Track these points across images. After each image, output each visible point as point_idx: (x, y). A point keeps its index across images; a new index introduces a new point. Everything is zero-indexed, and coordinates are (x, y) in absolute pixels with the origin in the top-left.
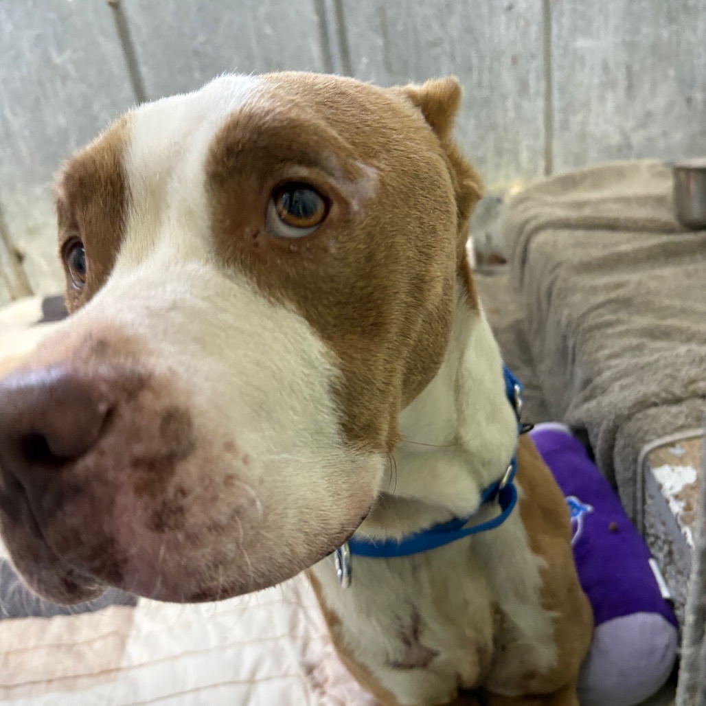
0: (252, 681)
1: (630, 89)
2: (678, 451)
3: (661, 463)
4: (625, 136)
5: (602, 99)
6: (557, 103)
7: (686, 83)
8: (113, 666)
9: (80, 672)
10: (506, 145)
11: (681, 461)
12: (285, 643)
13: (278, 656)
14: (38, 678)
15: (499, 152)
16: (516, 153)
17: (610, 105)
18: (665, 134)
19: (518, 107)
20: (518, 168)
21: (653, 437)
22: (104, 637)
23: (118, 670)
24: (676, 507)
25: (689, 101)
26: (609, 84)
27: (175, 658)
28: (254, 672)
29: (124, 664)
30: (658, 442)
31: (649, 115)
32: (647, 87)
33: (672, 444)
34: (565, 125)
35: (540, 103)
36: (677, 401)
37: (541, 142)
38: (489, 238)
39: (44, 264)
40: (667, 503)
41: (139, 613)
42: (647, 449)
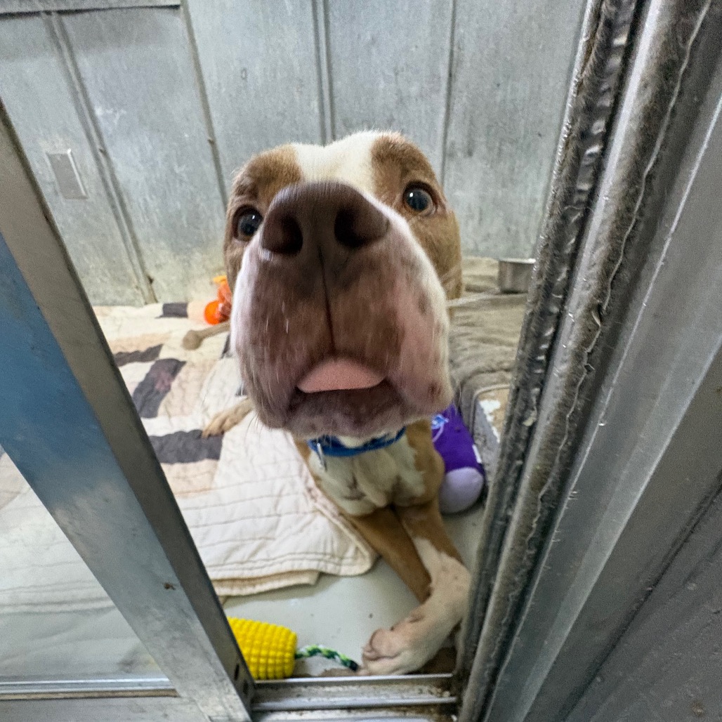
0: (280, 495)
1: (481, 220)
2: (492, 394)
3: (484, 398)
4: (476, 245)
7: (508, 220)
8: (207, 487)
11: (493, 398)
12: (297, 479)
13: (293, 484)
18: (496, 246)
21: (481, 387)
22: (202, 474)
23: (210, 489)
24: (490, 419)
26: (471, 217)
27: (239, 484)
28: (281, 491)
29: (213, 486)
30: (483, 389)
32: (489, 220)
33: (490, 391)
36: (493, 371)
39: (164, 285)
40: (485, 416)
41: (221, 463)
42: (478, 392)
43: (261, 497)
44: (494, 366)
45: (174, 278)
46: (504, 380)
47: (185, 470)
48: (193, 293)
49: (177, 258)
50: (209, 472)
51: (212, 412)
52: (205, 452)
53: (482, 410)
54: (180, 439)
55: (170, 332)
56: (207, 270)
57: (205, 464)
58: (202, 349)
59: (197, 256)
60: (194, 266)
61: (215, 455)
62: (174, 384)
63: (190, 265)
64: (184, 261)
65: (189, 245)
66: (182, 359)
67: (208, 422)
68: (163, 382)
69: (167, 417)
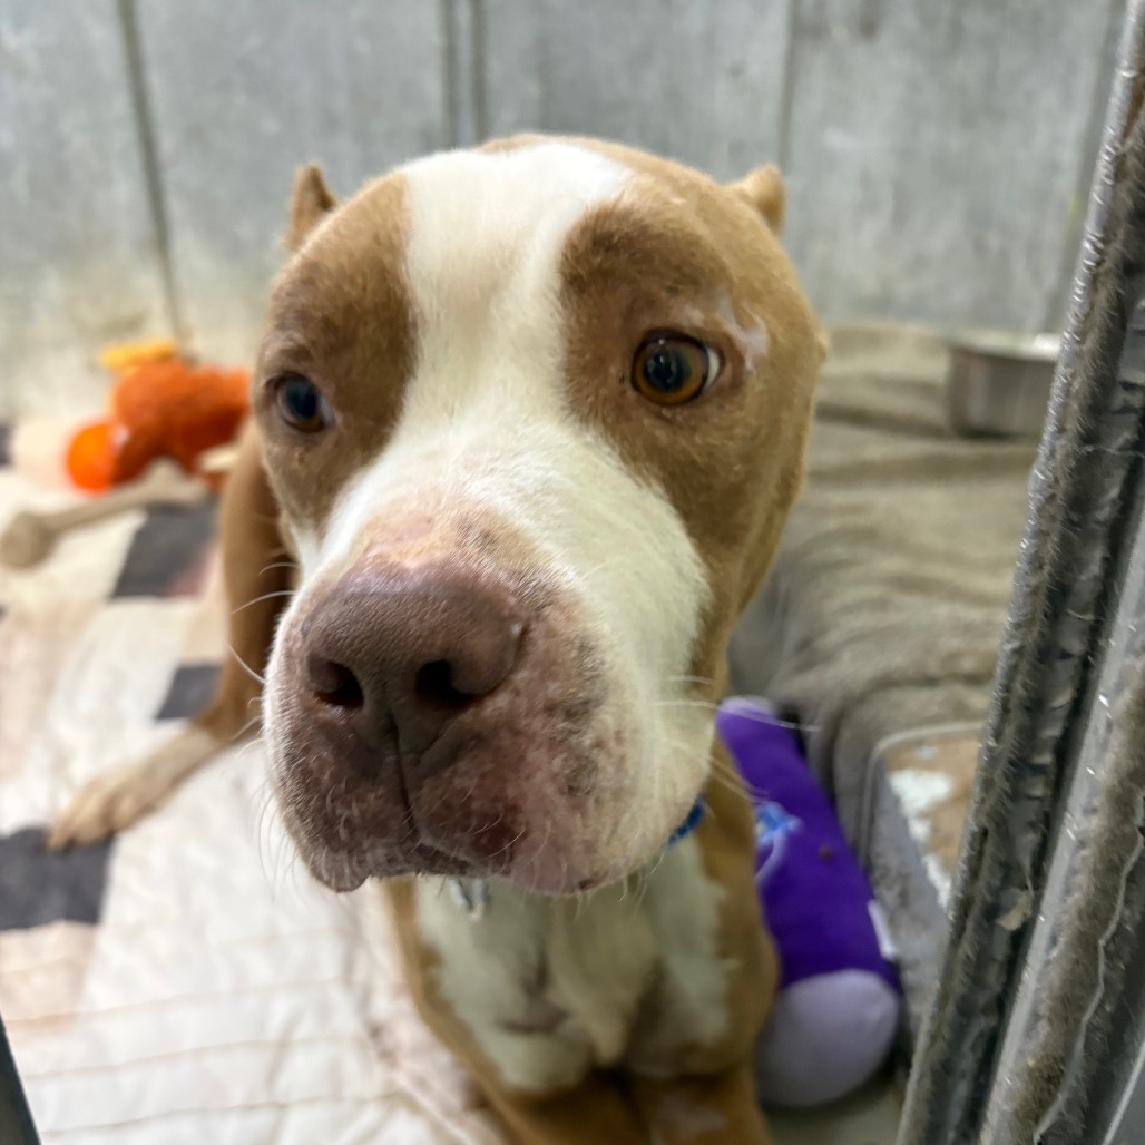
0: (284, 1045)
2: (927, 753)
3: (901, 766)
11: (930, 766)
12: (337, 994)
22: (46, 970)
23: (72, 1016)
24: (919, 830)
26: (868, 206)
27: (162, 1005)
28: (288, 1029)
29: (82, 1008)
30: (901, 737)
31: (921, 260)
33: (919, 743)
36: (929, 682)
40: (905, 822)
41: (107, 936)
42: (883, 745)
43: (228, 1048)
44: (933, 667)
46: (961, 712)
48: (35, 394)
50: (67, 964)
51: (81, 770)
52: (57, 899)
53: (897, 801)
57: (55, 938)
58: (56, 568)
61: (85, 908)
65: (30, 255)
67: (65, 802)
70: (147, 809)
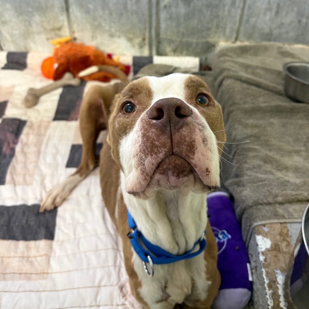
1: (277, 12)
4: (271, 30)
5: (265, 14)
6: (246, 12)
7: (300, 14)
8: (45, 271)
9: (33, 272)
10: (221, 25)
11: (266, 235)
13: (109, 276)
14: (16, 272)
15: (218, 27)
16: (225, 28)
17: (267, 17)
18: (287, 32)
19: (229, 11)
20: (224, 34)
21: (258, 220)
22: (41, 256)
23: (47, 273)
25: (300, 22)
26: (269, 9)
27: (70, 271)
28: (100, 282)
29: (50, 271)
31: (282, 24)
32: (284, 13)
34: (248, 21)
35: (239, 11)
36: (269, 204)
37: (236, 27)
38: (206, 59)
39: (8, 37)
41: (55, 243)
42: (255, 224)
43: (86, 287)
45: (17, 32)
47: (28, 248)
48: (32, 45)
49: (20, 18)
50: (46, 255)
52: (43, 231)
54: (24, 213)
55: (14, 86)
56: (45, 29)
58: (40, 107)
59: (37, 18)
60: (34, 25)
62: (18, 148)
63: (30, 25)
64: (25, 21)
65: (30, 9)
66: (23, 118)
68: (9, 144)
69: (12, 186)
70: (64, 200)
